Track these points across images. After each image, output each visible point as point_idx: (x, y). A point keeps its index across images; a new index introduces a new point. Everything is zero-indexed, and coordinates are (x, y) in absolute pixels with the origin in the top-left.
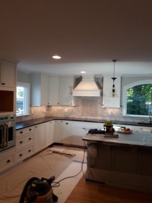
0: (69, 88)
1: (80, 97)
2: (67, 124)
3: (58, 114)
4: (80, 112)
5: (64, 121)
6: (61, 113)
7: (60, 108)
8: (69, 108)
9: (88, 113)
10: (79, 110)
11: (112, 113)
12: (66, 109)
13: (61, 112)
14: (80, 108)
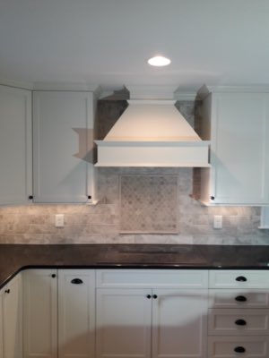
0: (76, 136)
1: (115, 169)
2: (77, 281)
3: (26, 236)
4: (116, 222)
5: (62, 272)
6: (38, 232)
7: (34, 211)
8: (71, 210)
9: (143, 226)
10: (113, 217)
11: (225, 221)
12: (60, 216)
13: (38, 226)
14: (114, 208)
